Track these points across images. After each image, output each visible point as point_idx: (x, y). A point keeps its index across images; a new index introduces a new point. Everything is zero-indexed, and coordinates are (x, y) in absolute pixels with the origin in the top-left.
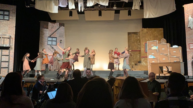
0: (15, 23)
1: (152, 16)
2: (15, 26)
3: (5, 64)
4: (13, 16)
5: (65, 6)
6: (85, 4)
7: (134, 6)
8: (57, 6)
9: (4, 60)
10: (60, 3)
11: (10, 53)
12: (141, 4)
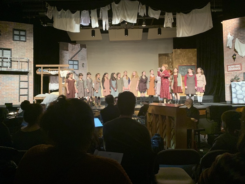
0: (33, 45)
1: (186, 35)
2: (33, 48)
3: (24, 91)
4: (30, 37)
5: (88, 24)
6: (110, 22)
7: (166, 23)
8: (78, 24)
9: (23, 86)
10: (82, 21)
11: (29, 79)
12: (173, 21)
